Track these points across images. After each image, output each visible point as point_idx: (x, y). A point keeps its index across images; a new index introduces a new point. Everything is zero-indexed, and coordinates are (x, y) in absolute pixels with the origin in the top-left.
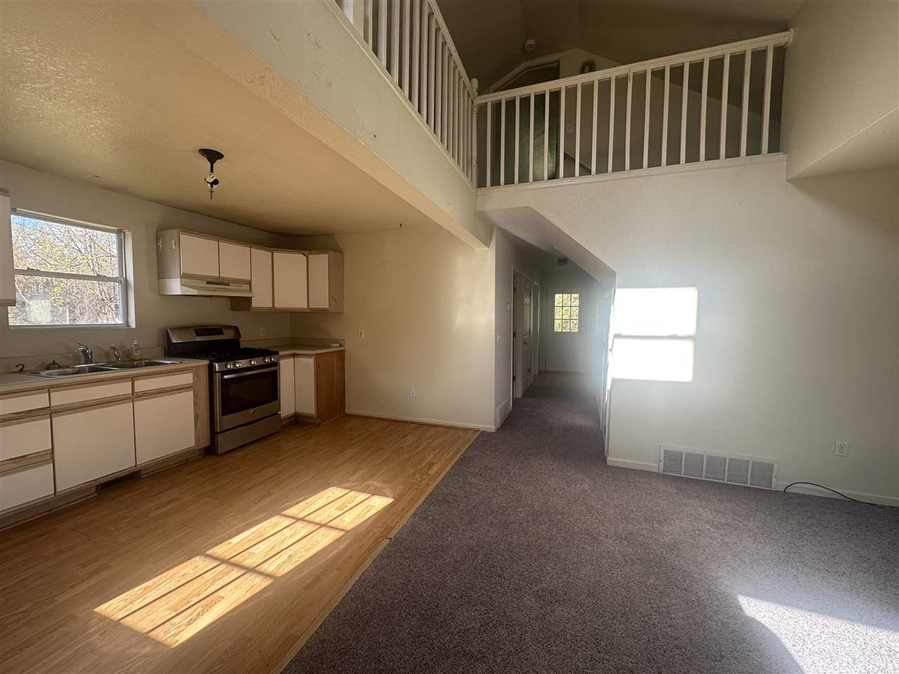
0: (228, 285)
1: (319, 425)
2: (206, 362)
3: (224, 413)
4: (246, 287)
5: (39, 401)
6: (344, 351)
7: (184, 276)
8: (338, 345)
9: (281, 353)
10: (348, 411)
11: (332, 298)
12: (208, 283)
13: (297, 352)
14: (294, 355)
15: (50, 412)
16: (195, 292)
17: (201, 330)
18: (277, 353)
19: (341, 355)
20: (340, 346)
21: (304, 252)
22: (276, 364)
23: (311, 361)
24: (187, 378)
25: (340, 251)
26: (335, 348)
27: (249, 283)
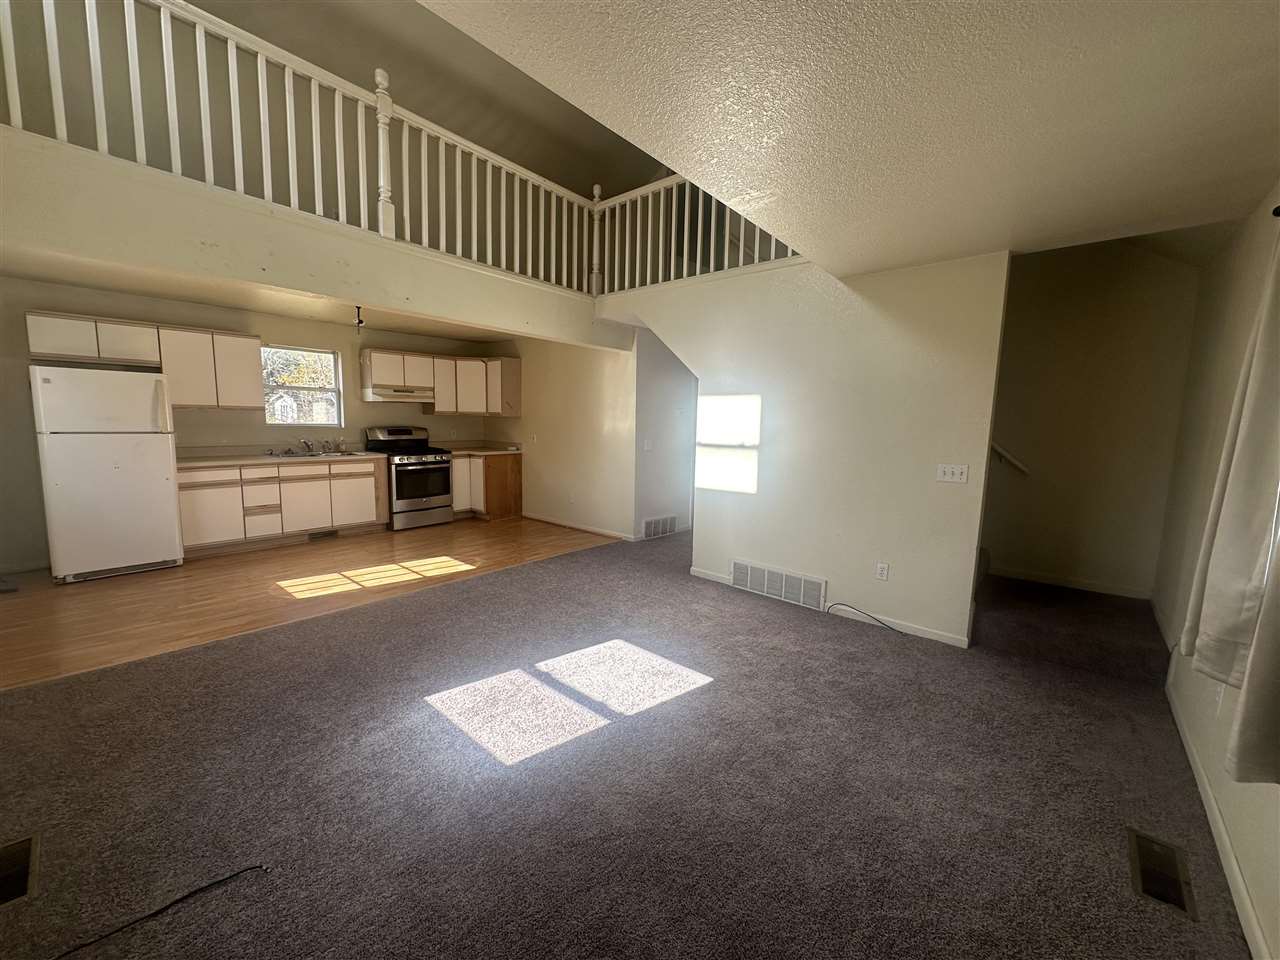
0: (412, 392)
1: (488, 521)
2: (385, 456)
3: (398, 499)
4: (430, 394)
5: (272, 472)
6: (520, 454)
7: (375, 386)
8: (514, 448)
9: (454, 453)
10: (524, 513)
11: (505, 403)
12: (395, 391)
13: (471, 453)
14: (470, 456)
15: (279, 480)
16: (381, 399)
17: (391, 431)
18: (450, 452)
19: (518, 459)
20: (518, 449)
21: (484, 359)
22: (448, 462)
23: (480, 461)
24: (370, 467)
25: (514, 358)
26: (512, 450)
27: (433, 389)
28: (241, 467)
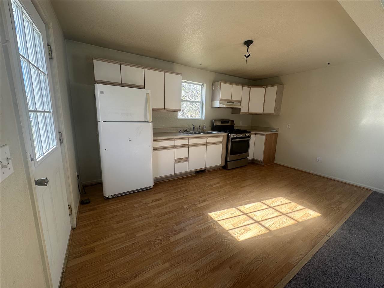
0: (233, 103)
2: (226, 134)
3: (231, 154)
4: (239, 104)
5: (185, 142)
6: (277, 134)
7: (221, 100)
8: (275, 131)
9: (251, 132)
10: (276, 162)
11: (276, 108)
12: (228, 102)
13: (257, 132)
14: (255, 134)
15: (188, 146)
16: (224, 106)
17: (223, 121)
18: (250, 132)
19: (276, 135)
20: (276, 131)
21: (264, 86)
22: (249, 137)
23: (264, 137)
24: (220, 139)
25: (282, 84)
26: (274, 132)
27: (241, 102)
28: (175, 139)
